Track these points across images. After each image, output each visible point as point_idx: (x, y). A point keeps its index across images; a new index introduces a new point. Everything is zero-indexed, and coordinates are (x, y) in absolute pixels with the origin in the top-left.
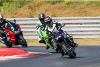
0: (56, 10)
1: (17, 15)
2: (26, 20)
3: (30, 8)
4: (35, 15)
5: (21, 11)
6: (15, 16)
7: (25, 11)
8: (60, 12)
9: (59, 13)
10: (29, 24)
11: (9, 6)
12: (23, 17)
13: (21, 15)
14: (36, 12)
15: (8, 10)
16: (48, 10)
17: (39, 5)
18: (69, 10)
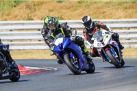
0: (64, 11)
1: (11, 16)
2: (23, 24)
4: (35, 16)
5: (16, 11)
6: (7, 17)
7: (22, 11)
9: (68, 14)
10: (27, 29)
12: (18, 20)
13: (16, 16)
14: (36, 13)
16: (52, 11)
17: (41, 3)
18: (82, 10)
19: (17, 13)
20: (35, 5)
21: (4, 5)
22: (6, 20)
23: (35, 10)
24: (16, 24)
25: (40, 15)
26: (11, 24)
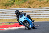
1: (22, 6)
2: (27, 9)
3: (29, 3)
4: (31, 6)
5: (24, 4)
6: (21, 7)
7: (26, 4)
8: (43, 5)
10: (28, 11)
11: (18, 2)
12: (25, 7)
13: (24, 6)
14: (32, 5)
15: (18, 4)
16: (37, 4)
18: (48, 4)
19: (25, 5)
20: (31, 2)
21: (20, 2)
23: (31, 4)
24: (24, 9)
25: (33, 6)
26: (23, 9)
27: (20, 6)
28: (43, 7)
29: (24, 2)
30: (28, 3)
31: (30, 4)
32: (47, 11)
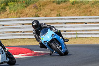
0: (61, 10)
1: (23, 14)
3: (36, 7)
4: (40, 14)
5: (27, 10)
6: (21, 15)
7: (31, 10)
11: (14, 5)
12: (28, 17)
13: (27, 14)
14: (42, 12)
15: (14, 10)
16: (53, 10)
17: (45, 5)
18: (74, 9)
19: (27, 12)
20: (40, 6)
21: (18, 6)
22: (19, 17)
23: (41, 10)
25: (45, 13)
26: (23, 20)
27: (19, 15)
28: (65, 16)
29: (25, 5)
30: (34, 8)
31: (37, 9)
32: (73, 23)
